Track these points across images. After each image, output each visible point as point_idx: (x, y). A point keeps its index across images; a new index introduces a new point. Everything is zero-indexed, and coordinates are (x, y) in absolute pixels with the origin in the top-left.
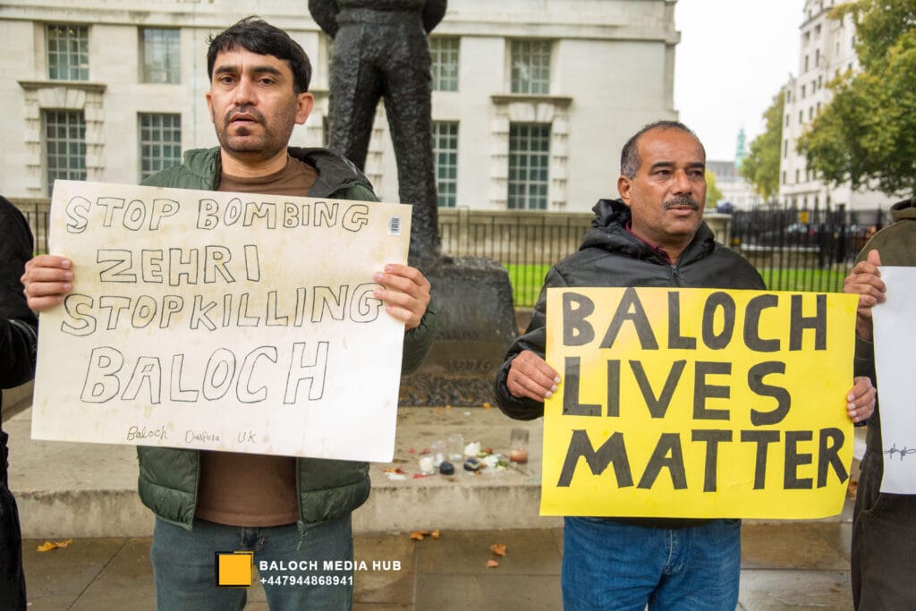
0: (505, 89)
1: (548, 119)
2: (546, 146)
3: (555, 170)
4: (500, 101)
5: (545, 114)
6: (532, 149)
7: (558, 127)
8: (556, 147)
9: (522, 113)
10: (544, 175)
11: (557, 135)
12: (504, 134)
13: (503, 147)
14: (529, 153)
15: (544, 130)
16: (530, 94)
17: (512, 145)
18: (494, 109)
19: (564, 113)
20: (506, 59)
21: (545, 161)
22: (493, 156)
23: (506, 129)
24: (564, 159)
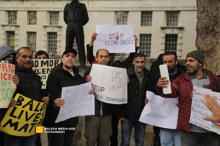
0: (164, 25)
1: (177, 33)
2: (176, 41)
3: (179, 47)
4: (163, 29)
5: (176, 32)
6: (172, 42)
7: (179, 35)
8: (179, 41)
9: (169, 32)
10: (176, 49)
11: (179, 37)
12: (164, 37)
13: (163, 41)
14: (171, 42)
15: (176, 36)
16: (172, 26)
17: (166, 40)
18: (161, 31)
19: (181, 31)
20: (165, 17)
21: (176, 45)
22: (161, 43)
23: (164, 36)
24: (181, 44)
